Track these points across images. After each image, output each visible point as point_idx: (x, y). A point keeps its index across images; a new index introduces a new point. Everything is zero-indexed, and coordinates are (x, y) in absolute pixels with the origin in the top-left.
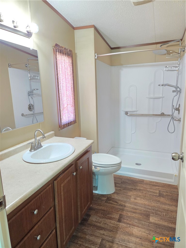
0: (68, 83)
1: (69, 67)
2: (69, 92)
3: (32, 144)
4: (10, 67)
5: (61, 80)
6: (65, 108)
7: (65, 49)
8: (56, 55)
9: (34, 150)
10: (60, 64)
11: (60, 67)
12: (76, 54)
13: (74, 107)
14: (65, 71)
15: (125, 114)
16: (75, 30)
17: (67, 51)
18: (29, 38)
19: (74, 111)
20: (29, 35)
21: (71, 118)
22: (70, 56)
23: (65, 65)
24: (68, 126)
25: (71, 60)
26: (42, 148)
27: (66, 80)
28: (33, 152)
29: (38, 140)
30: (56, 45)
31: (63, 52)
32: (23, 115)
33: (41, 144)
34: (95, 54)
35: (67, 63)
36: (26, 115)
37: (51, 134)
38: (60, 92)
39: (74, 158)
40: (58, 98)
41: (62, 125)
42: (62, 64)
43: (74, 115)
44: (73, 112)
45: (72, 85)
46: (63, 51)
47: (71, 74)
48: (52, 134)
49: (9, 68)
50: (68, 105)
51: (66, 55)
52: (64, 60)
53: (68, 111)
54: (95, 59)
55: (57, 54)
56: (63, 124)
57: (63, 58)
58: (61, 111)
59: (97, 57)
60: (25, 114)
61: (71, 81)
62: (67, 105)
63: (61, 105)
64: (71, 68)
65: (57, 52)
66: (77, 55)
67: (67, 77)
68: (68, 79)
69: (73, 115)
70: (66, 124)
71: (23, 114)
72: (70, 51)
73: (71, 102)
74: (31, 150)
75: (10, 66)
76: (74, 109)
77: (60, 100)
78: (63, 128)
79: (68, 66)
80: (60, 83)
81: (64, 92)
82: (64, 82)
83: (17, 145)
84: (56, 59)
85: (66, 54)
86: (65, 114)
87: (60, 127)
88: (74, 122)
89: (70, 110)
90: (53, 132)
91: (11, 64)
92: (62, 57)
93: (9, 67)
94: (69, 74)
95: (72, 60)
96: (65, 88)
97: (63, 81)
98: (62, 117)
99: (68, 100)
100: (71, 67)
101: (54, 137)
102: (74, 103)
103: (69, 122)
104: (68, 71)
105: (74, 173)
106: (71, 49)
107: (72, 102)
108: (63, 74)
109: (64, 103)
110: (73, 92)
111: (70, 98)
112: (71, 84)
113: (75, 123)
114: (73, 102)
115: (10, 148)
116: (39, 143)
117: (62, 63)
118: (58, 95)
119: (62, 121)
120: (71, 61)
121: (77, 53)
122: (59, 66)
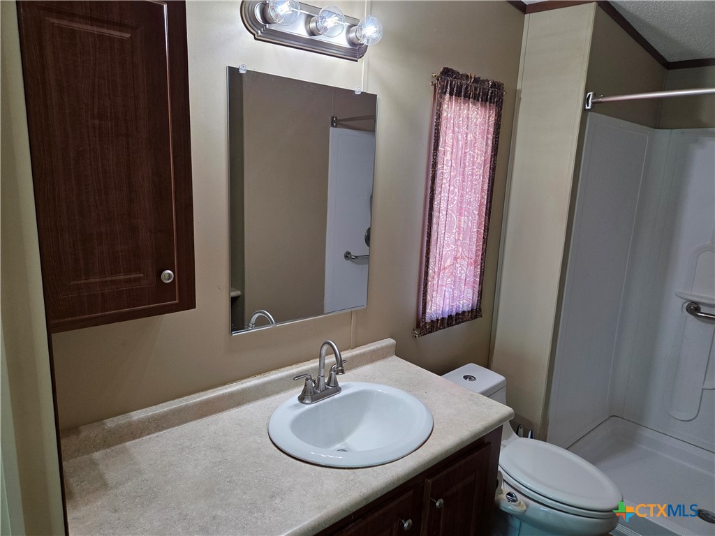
0: (471, 190)
1: (483, 137)
2: (469, 220)
3: (307, 380)
4: (336, 127)
5: (444, 181)
6: (444, 269)
7: (477, 80)
8: (440, 105)
9: (312, 398)
10: (451, 131)
11: (449, 141)
12: (516, 94)
13: (479, 267)
14: (465, 153)
15: (685, 310)
16: (527, 16)
17: (484, 89)
18: (357, 61)
19: (478, 279)
20: (355, 51)
21: (462, 302)
22: (490, 102)
23: (467, 134)
24: (449, 325)
25: (494, 115)
26: (337, 396)
27: (463, 181)
28: (307, 404)
29: (330, 371)
30: (447, 72)
31: (466, 93)
32: (347, 256)
33: (336, 382)
34: (586, 93)
35: (476, 125)
36: (356, 257)
37: (382, 348)
38: (434, 220)
39: (415, 470)
40: (426, 238)
41: (428, 320)
42: (456, 129)
43: (477, 293)
44: (474, 283)
45: (482, 197)
46: (467, 88)
47: (485, 161)
48: (387, 347)
49: (331, 128)
50: (458, 260)
51: (478, 100)
52: (468, 118)
53: (455, 277)
54: (584, 110)
55: (444, 99)
56: (430, 319)
57: (465, 112)
58: (430, 279)
59: (593, 103)
60: (354, 254)
61: (483, 184)
62: (456, 258)
63: (431, 260)
64: (490, 142)
65: (445, 93)
66: (522, 96)
67: (468, 171)
68: (472, 175)
69: (470, 291)
70: (443, 318)
71: (349, 253)
72: (494, 85)
73: (470, 250)
74: (304, 399)
75: (336, 123)
76: (478, 273)
77: (433, 243)
78: (430, 332)
79: (478, 136)
80: (441, 192)
81: (448, 219)
82: (454, 187)
83: (272, 372)
84: (439, 116)
85: (476, 98)
86: (444, 288)
87: (418, 326)
88: (475, 313)
89: (463, 277)
90: (391, 341)
91: (338, 118)
92: (460, 109)
93: (333, 126)
94: (479, 161)
95: (499, 116)
96: (454, 206)
97: (452, 183)
98: (428, 298)
99: (459, 243)
100: (490, 137)
101: (390, 359)
102: (480, 253)
103: (454, 314)
104: (476, 151)
105: (405, 521)
106: (499, 79)
107: (474, 250)
108: (456, 163)
109: (444, 253)
110: (483, 220)
111: (468, 239)
112: (482, 191)
113: (476, 317)
114: (477, 250)
115: (251, 379)
116: (333, 379)
117: (459, 128)
118: (426, 230)
119: (428, 311)
120: (493, 119)
121: (520, 91)
122: (447, 138)
